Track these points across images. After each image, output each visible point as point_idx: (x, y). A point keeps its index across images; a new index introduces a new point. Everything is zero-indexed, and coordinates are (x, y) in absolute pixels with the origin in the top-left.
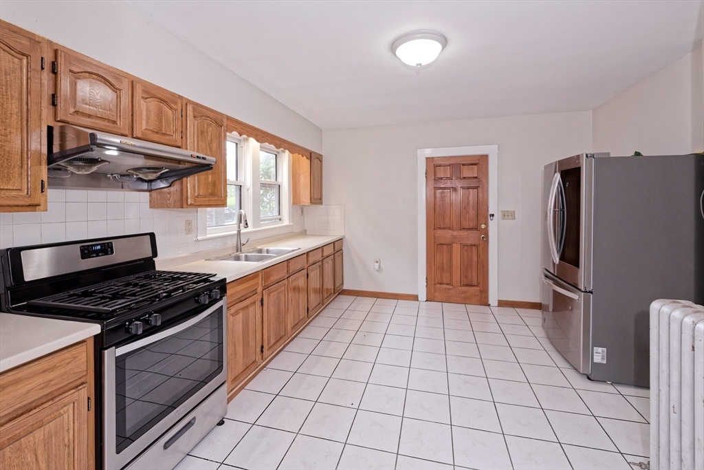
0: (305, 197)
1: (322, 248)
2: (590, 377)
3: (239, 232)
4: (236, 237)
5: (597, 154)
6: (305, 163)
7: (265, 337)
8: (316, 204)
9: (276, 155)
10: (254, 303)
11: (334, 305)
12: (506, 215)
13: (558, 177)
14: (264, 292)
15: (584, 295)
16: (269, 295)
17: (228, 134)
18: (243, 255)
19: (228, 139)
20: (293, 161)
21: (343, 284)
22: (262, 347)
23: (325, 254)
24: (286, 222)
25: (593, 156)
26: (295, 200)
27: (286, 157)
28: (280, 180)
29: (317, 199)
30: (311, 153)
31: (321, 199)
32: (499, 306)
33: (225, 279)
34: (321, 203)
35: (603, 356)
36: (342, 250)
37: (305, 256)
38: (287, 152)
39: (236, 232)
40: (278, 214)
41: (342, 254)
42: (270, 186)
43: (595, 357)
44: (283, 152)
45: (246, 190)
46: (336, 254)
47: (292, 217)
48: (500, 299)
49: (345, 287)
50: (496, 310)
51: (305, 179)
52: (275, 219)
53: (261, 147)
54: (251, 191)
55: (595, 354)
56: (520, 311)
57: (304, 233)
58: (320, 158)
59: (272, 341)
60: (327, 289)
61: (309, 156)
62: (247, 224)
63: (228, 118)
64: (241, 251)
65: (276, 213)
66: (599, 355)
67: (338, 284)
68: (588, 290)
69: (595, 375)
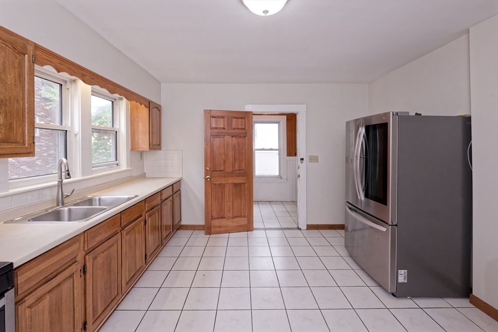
0: (144, 143)
1: (160, 192)
2: (395, 294)
3: (61, 183)
4: (57, 187)
5: (400, 112)
6: (143, 112)
7: (90, 310)
8: (155, 149)
9: (113, 102)
10: (71, 276)
11: (173, 242)
12: (312, 159)
13: (362, 131)
14: (87, 257)
15: (391, 228)
16: (95, 258)
17: (37, 67)
18: (66, 209)
19: (36, 74)
20: (132, 110)
21: (181, 220)
22: (85, 323)
23: (164, 197)
24: (124, 166)
25: (397, 114)
26: (133, 147)
27: (123, 105)
28: (117, 126)
29: (155, 145)
30: (149, 102)
31: (160, 145)
32: (307, 229)
33: (12, 264)
34: (160, 149)
35: (405, 277)
36: (179, 190)
37: (144, 202)
38: (125, 100)
39: (56, 183)
40: (114, 160)
41: (180, 194)
42: (105, 131)
43: (399, 278)
44: (121, 99)
45: (74, 135)
46: (175, 196)
47: (130, 162)
48: (308, 224)
49: (183, 223)
50: (305, 232)
51: (143, 127)
52: (113, 164)
53: (92, 91)
54: (79, 137)
55: (399, 276)
56: (323, 232)
57: (143, 177)
58: (158, 108)
59: (100, 311)
60: (166, 226)
61: (147, 105)
62: (69, 174)
63: (37, 47)
64: (63, 204)
65: (113, 158)
66: (402, 276)
67: (176, 222)
68: (394, 224)
69: (399, 292)
